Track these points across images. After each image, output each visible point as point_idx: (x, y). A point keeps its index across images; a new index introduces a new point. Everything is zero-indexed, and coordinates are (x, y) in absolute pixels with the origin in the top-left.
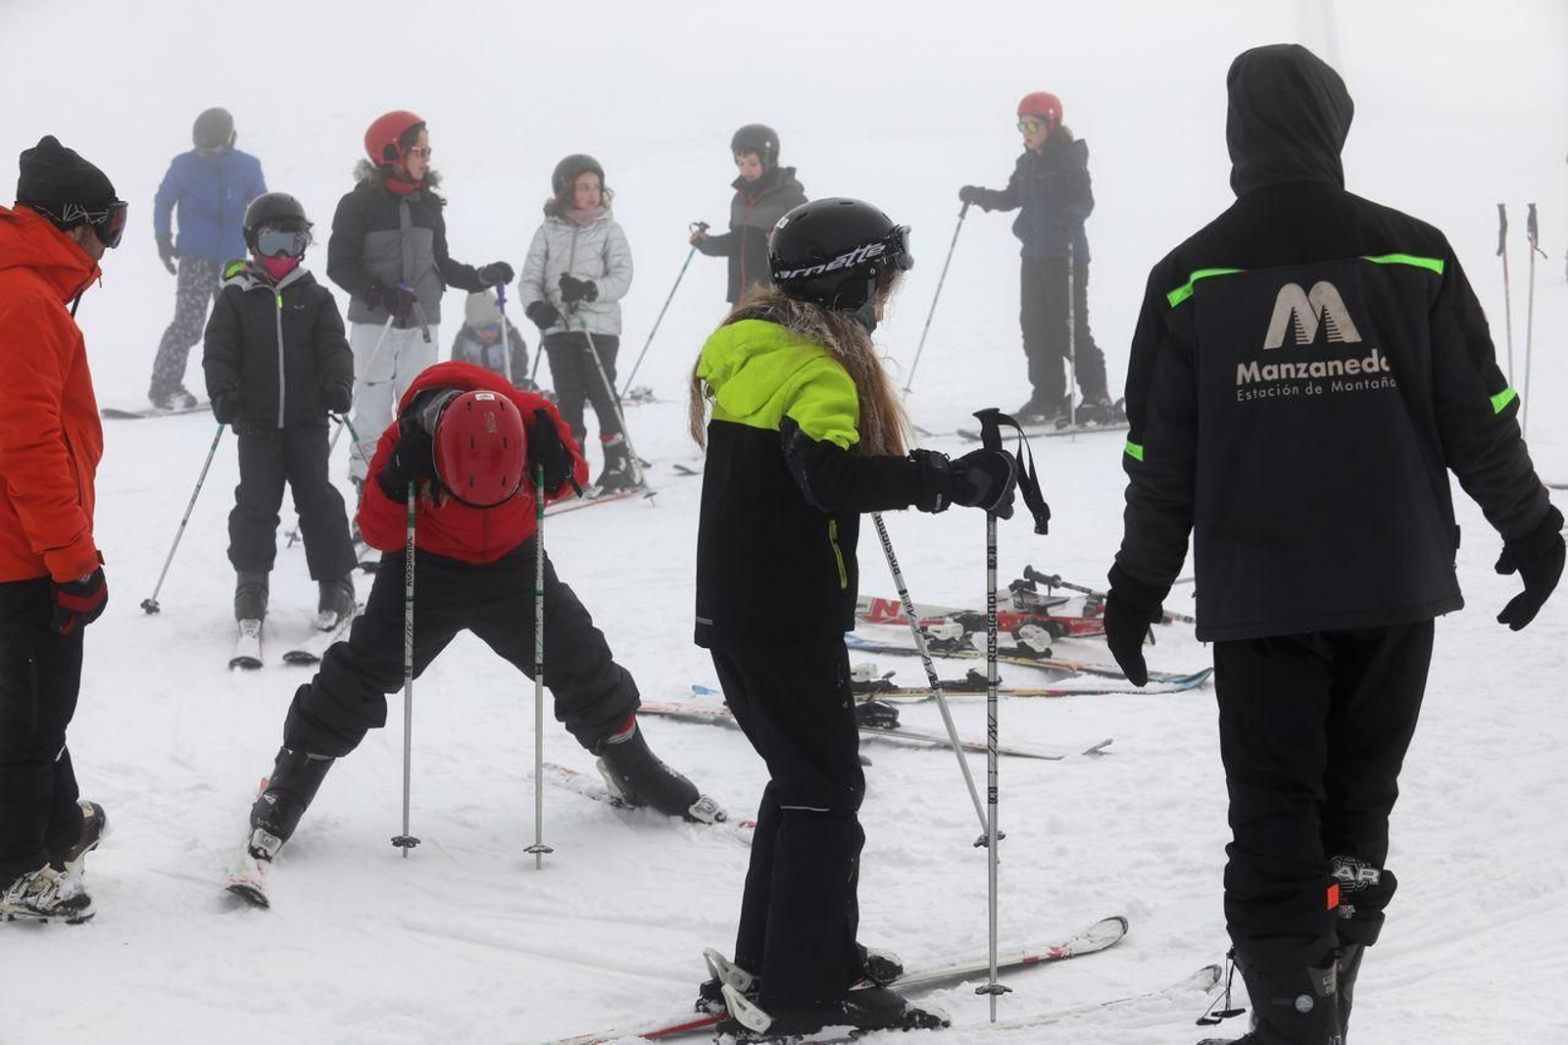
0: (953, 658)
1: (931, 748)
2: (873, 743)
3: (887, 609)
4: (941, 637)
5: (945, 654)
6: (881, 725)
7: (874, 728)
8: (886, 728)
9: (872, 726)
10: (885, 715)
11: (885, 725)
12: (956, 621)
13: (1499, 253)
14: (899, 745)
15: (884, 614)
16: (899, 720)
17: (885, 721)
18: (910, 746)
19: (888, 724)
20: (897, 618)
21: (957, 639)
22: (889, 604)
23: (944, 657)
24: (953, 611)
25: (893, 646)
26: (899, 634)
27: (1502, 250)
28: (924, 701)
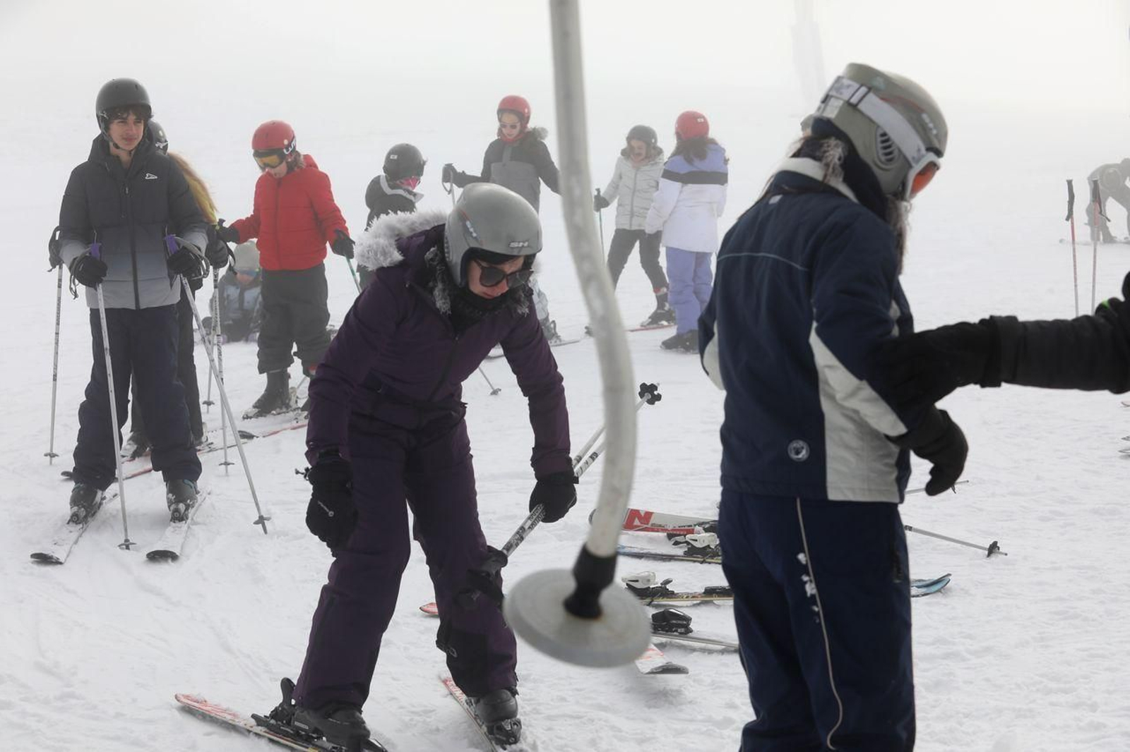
0: (710, 563)
1: (723, 652)
2: (668, 647)
3: (640, 518)
4: (697, 545)
5: (702, 560)
6: (676, 631)
7: (669, 633)
8: (680, 633)
9: (667, 631)
10: (680, 622)
11: (679, 630)
12: (706, 530)
13: (1067, 219)
14: (693, 650)
15: (637, 522)
16: (692, 626)
17: (680, 628)
18: (703, 650)
19: (683, 630)
20: (649, 526)
21: (713, 547)
22: (643, 514)
23: (702, 563)
24: (702, 521)
25: (653, 552)
26: (651, 540)
27: (1070, 216)
28: (698, 604)
